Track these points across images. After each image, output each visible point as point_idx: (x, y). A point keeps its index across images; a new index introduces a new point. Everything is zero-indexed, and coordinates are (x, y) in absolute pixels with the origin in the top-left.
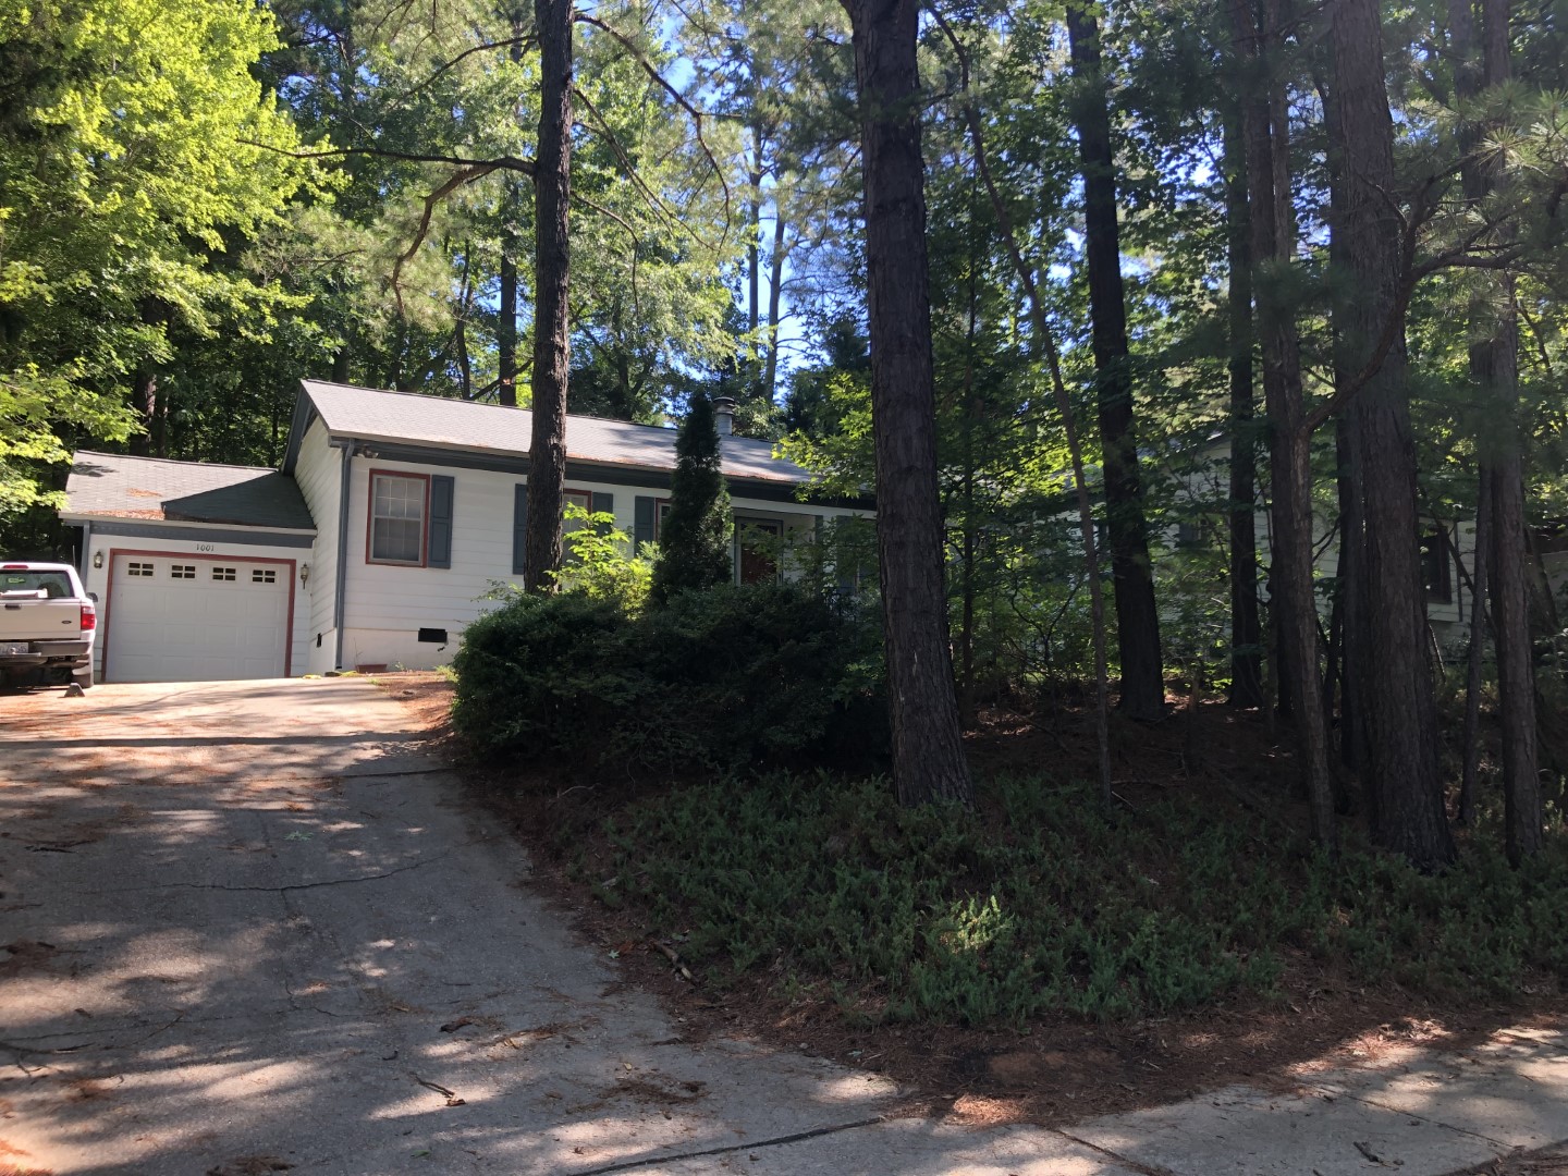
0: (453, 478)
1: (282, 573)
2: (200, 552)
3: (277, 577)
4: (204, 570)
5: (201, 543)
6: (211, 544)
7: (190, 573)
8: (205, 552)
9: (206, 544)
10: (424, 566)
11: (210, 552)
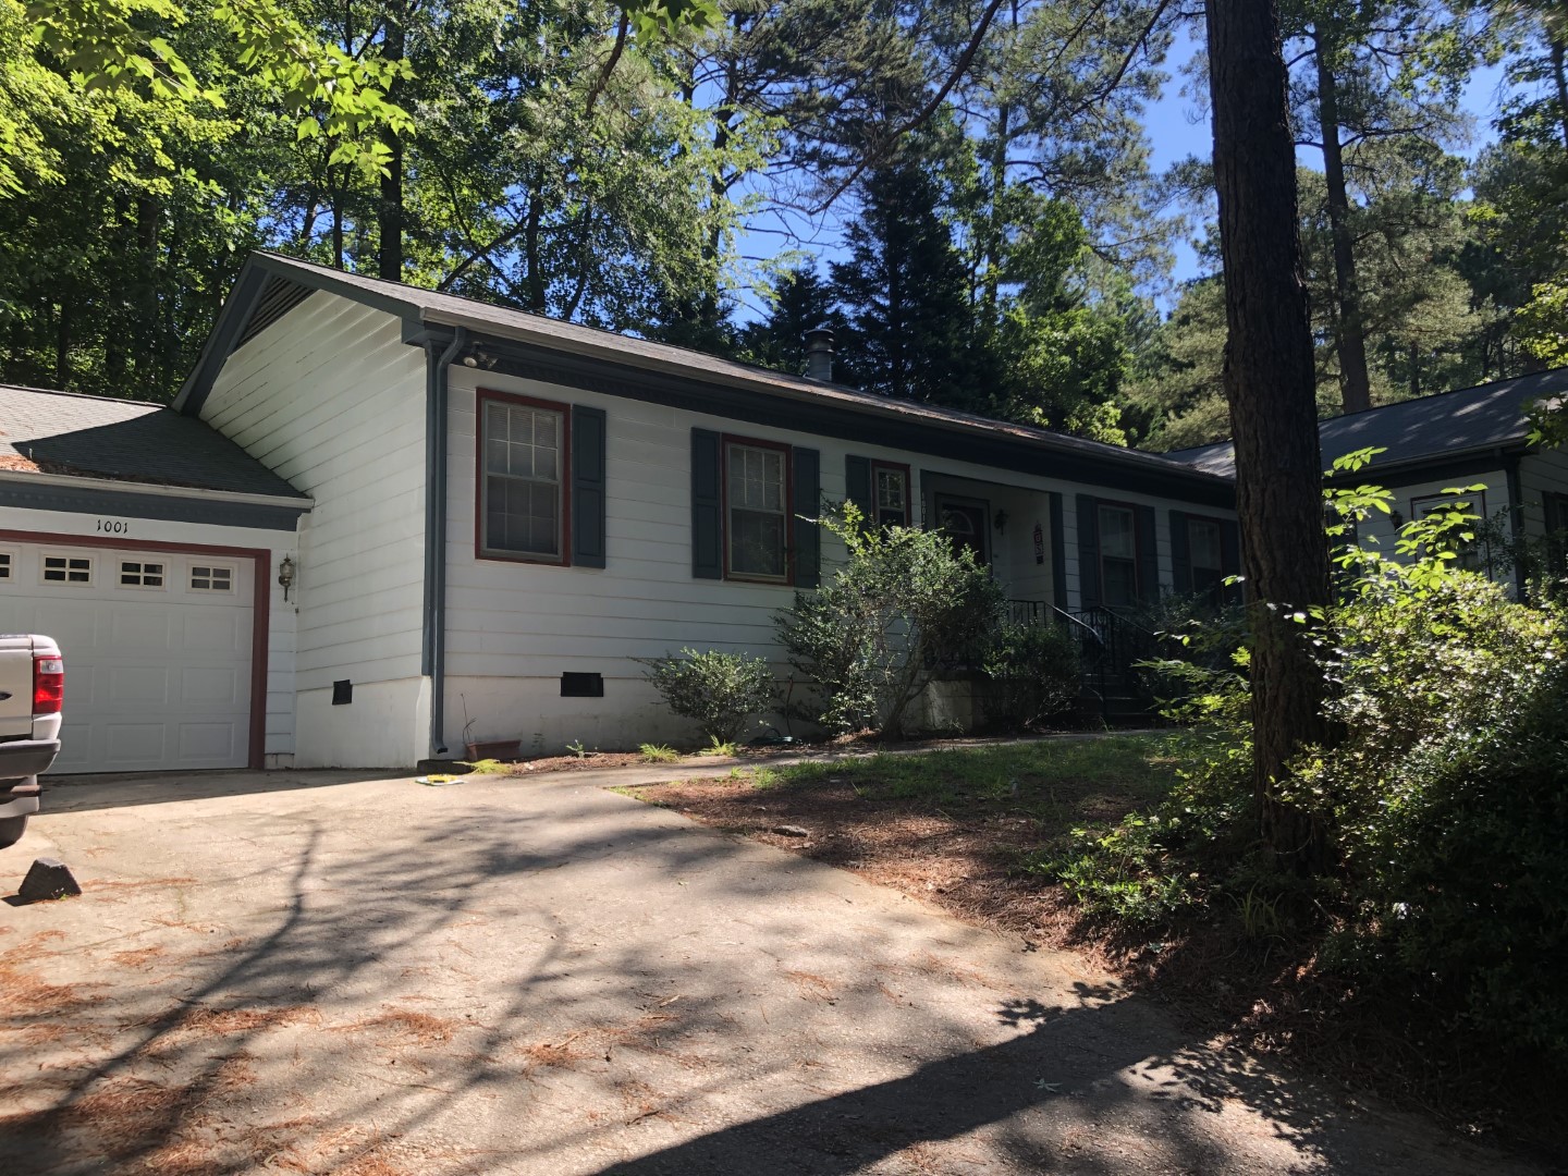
0: (603, 412)
1: (242, 573)
2: (102, 534)
3: (234, 580)
4: (105, 566)
5: (104, 518)
6: (123, 520)
7: (80, 571)
8: (112, 534)
9: (114, 519)
10: (566, 564)
11: (121, 535)
